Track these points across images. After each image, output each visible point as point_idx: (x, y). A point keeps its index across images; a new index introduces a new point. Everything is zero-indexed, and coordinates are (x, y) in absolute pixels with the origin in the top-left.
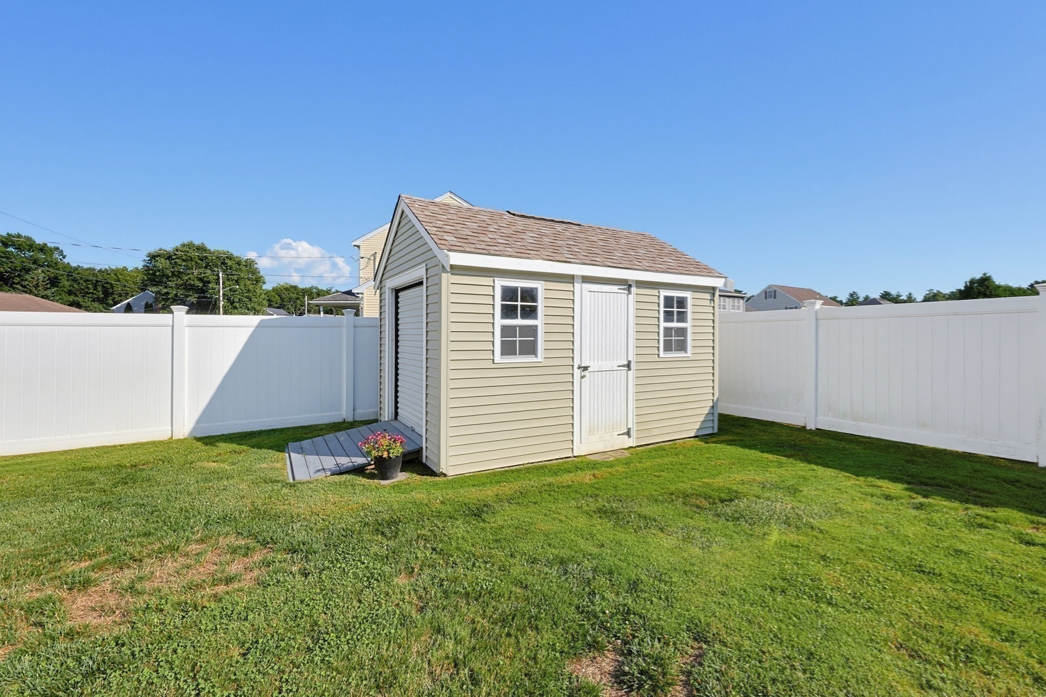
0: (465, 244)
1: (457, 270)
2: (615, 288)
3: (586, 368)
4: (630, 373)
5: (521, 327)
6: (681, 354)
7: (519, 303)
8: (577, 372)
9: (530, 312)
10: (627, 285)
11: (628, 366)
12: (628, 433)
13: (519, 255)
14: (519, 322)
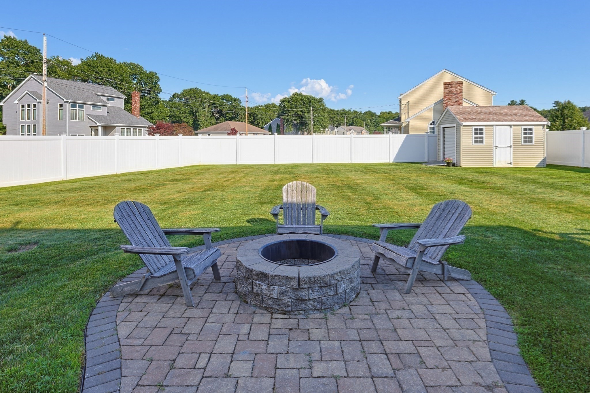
0: (466, 120)
1: (464, 126)
2: (506, 127)
3: (497, 147)
4: (511, 148)
5: (479, 137)
6: (531, 144)
7: (479, 132)
8: (495, 148)
9: (481, 134)
10: (511, 126)
11: (511, 146)
12: (511, 163)
13: (479, 121)
14: (479, 136)
